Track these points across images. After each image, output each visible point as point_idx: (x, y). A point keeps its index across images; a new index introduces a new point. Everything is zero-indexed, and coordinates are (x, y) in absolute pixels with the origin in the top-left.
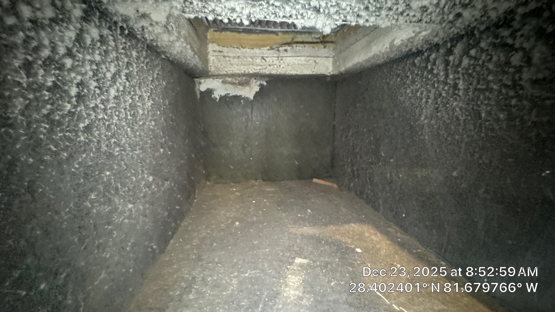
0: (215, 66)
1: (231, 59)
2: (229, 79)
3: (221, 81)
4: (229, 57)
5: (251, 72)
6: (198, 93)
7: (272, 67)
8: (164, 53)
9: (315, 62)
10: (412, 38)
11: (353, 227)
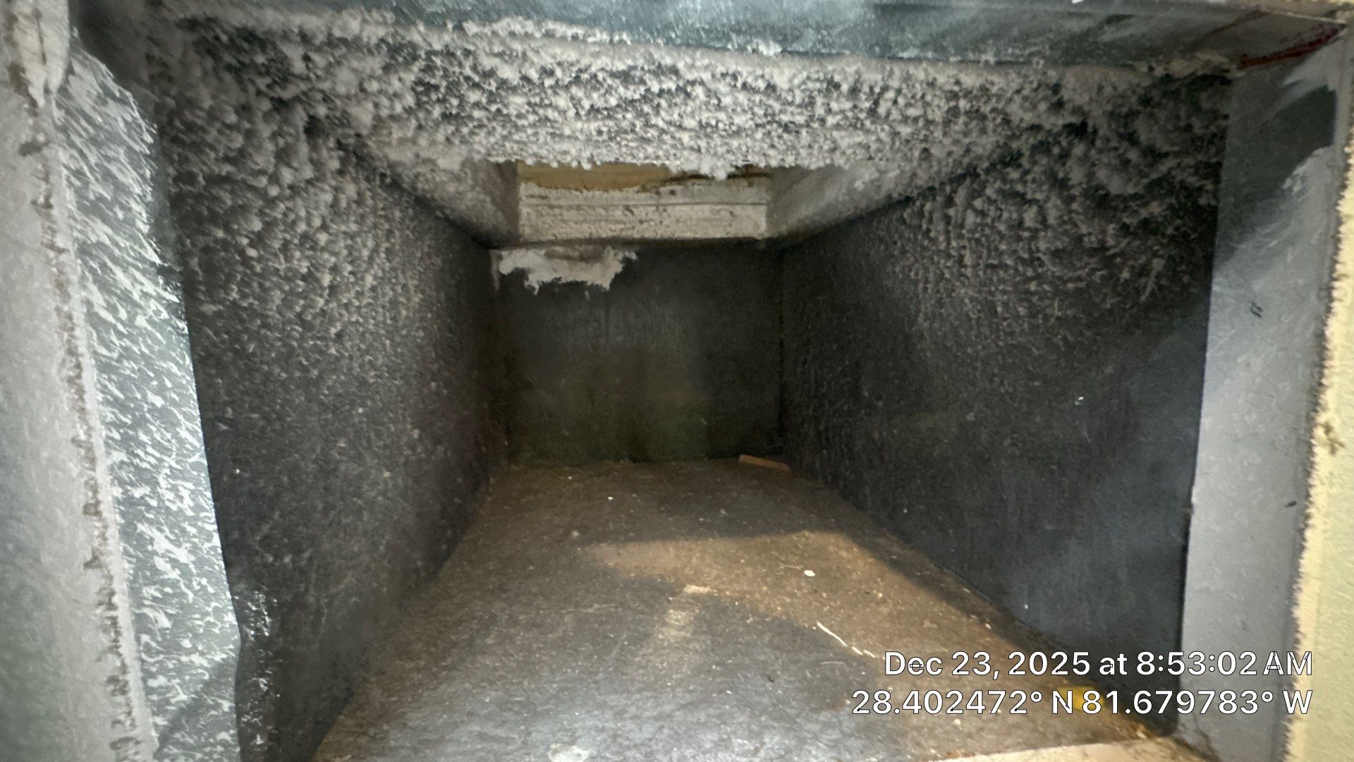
0: (531, 226)
1: (565, 213)
2: (560, 249)
3: (543, 252)
4: (560, 207)
5: (604, 236)
6: (496, 277)
7: (645, 225)
8: (441, 208)
9: (732, 213)
10: (877, 180)
11: (807, 538)
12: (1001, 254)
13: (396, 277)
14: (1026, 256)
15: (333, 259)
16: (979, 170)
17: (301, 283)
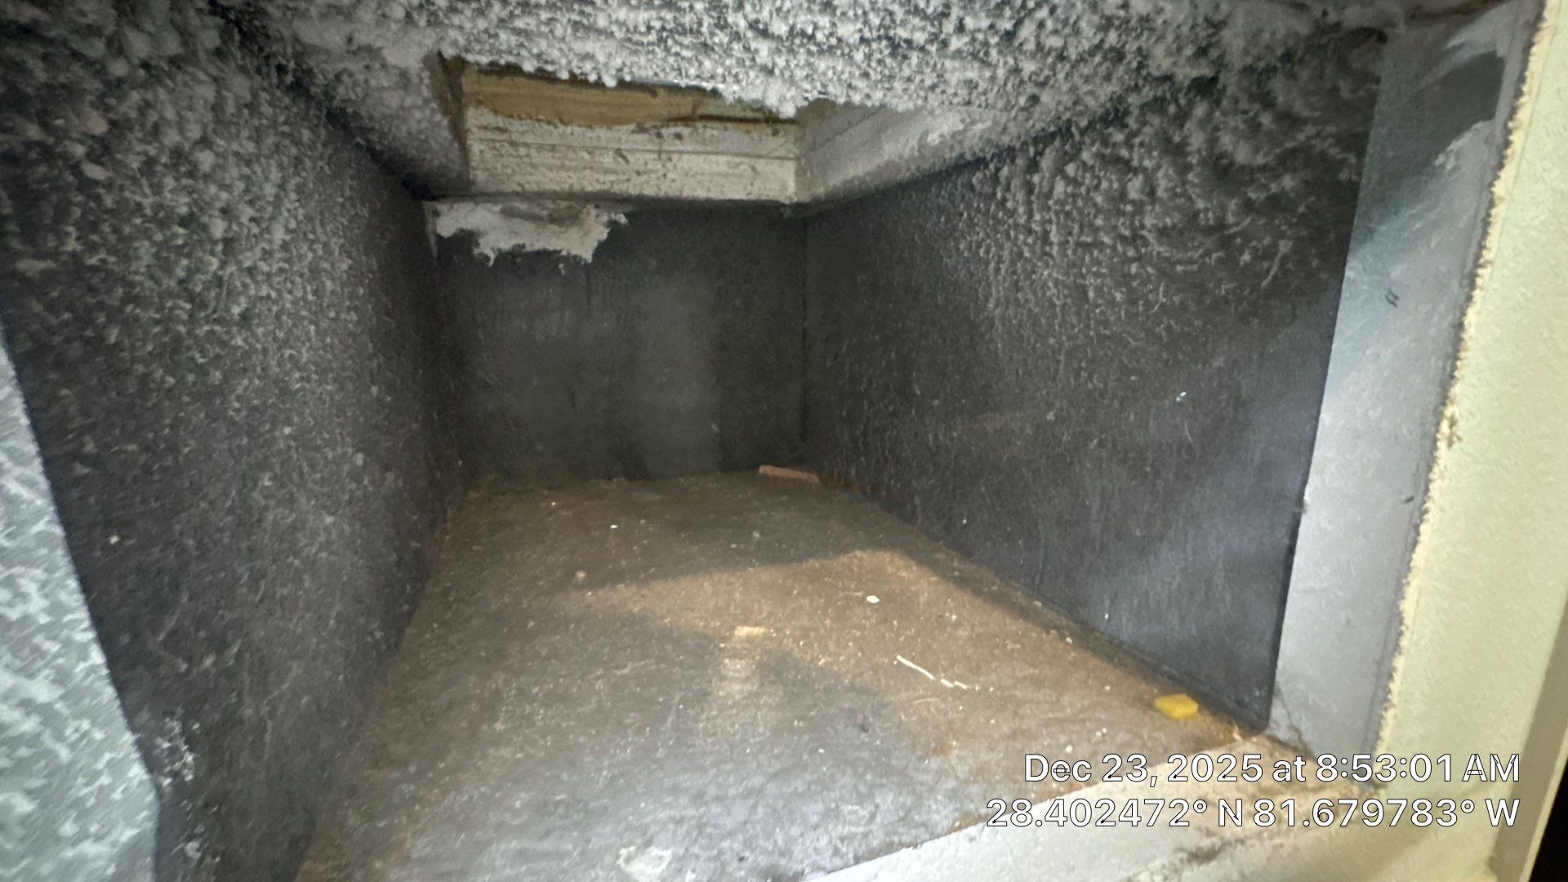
0: (486, 169)
1: (533, 153)
2: (523, 206)
3: (498, 208)
4: (526, 145)
5: (590, 189)
6: (433, 241)
7: (643, 178)
8: (365, 131)
9: (753, 169)
10: (959, 133)
12: (1096, 230)
13: (314, 231)
14: (1127, 233)
15: (224, 196)
16: (1074, 129)
17: (181, 231)
